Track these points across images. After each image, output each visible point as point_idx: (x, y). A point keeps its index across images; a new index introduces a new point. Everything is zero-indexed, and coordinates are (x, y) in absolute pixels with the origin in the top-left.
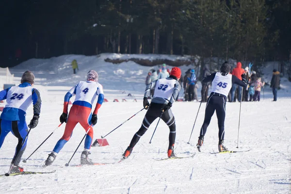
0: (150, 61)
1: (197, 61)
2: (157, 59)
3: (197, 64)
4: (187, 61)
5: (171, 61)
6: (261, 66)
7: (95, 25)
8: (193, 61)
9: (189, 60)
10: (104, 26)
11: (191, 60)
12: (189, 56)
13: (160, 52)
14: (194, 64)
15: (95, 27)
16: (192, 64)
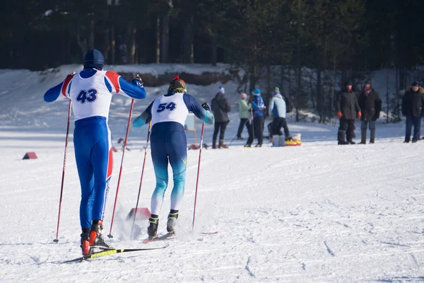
0: (154, 77)
1: (242, 74)
2: (166, 73)
3: (242, 79)
4: (223, 73)
5: (192, 75)
6: (363, 78)
7: (47, 13)
8: (235, 73)
9: (227, 72)
10: (66, 13)
11: (231, 72)
12: (228, 65)
13: (172, 58)
14: (236, 79)
15: (49, 16)
16: (233, 80)
